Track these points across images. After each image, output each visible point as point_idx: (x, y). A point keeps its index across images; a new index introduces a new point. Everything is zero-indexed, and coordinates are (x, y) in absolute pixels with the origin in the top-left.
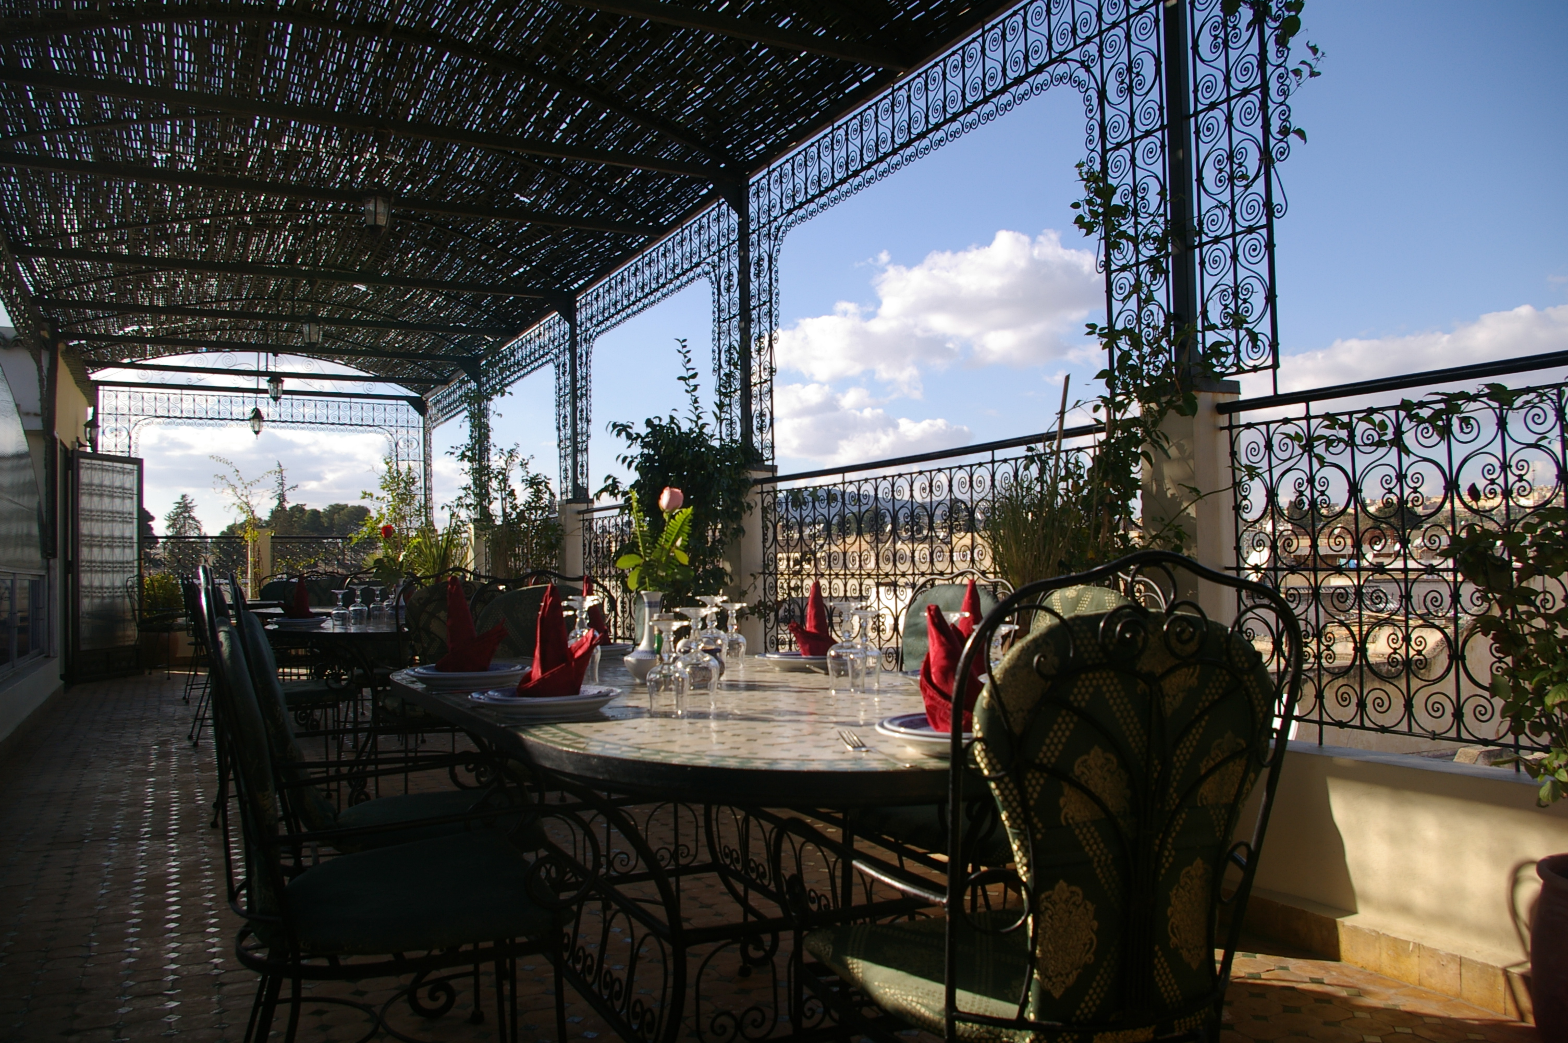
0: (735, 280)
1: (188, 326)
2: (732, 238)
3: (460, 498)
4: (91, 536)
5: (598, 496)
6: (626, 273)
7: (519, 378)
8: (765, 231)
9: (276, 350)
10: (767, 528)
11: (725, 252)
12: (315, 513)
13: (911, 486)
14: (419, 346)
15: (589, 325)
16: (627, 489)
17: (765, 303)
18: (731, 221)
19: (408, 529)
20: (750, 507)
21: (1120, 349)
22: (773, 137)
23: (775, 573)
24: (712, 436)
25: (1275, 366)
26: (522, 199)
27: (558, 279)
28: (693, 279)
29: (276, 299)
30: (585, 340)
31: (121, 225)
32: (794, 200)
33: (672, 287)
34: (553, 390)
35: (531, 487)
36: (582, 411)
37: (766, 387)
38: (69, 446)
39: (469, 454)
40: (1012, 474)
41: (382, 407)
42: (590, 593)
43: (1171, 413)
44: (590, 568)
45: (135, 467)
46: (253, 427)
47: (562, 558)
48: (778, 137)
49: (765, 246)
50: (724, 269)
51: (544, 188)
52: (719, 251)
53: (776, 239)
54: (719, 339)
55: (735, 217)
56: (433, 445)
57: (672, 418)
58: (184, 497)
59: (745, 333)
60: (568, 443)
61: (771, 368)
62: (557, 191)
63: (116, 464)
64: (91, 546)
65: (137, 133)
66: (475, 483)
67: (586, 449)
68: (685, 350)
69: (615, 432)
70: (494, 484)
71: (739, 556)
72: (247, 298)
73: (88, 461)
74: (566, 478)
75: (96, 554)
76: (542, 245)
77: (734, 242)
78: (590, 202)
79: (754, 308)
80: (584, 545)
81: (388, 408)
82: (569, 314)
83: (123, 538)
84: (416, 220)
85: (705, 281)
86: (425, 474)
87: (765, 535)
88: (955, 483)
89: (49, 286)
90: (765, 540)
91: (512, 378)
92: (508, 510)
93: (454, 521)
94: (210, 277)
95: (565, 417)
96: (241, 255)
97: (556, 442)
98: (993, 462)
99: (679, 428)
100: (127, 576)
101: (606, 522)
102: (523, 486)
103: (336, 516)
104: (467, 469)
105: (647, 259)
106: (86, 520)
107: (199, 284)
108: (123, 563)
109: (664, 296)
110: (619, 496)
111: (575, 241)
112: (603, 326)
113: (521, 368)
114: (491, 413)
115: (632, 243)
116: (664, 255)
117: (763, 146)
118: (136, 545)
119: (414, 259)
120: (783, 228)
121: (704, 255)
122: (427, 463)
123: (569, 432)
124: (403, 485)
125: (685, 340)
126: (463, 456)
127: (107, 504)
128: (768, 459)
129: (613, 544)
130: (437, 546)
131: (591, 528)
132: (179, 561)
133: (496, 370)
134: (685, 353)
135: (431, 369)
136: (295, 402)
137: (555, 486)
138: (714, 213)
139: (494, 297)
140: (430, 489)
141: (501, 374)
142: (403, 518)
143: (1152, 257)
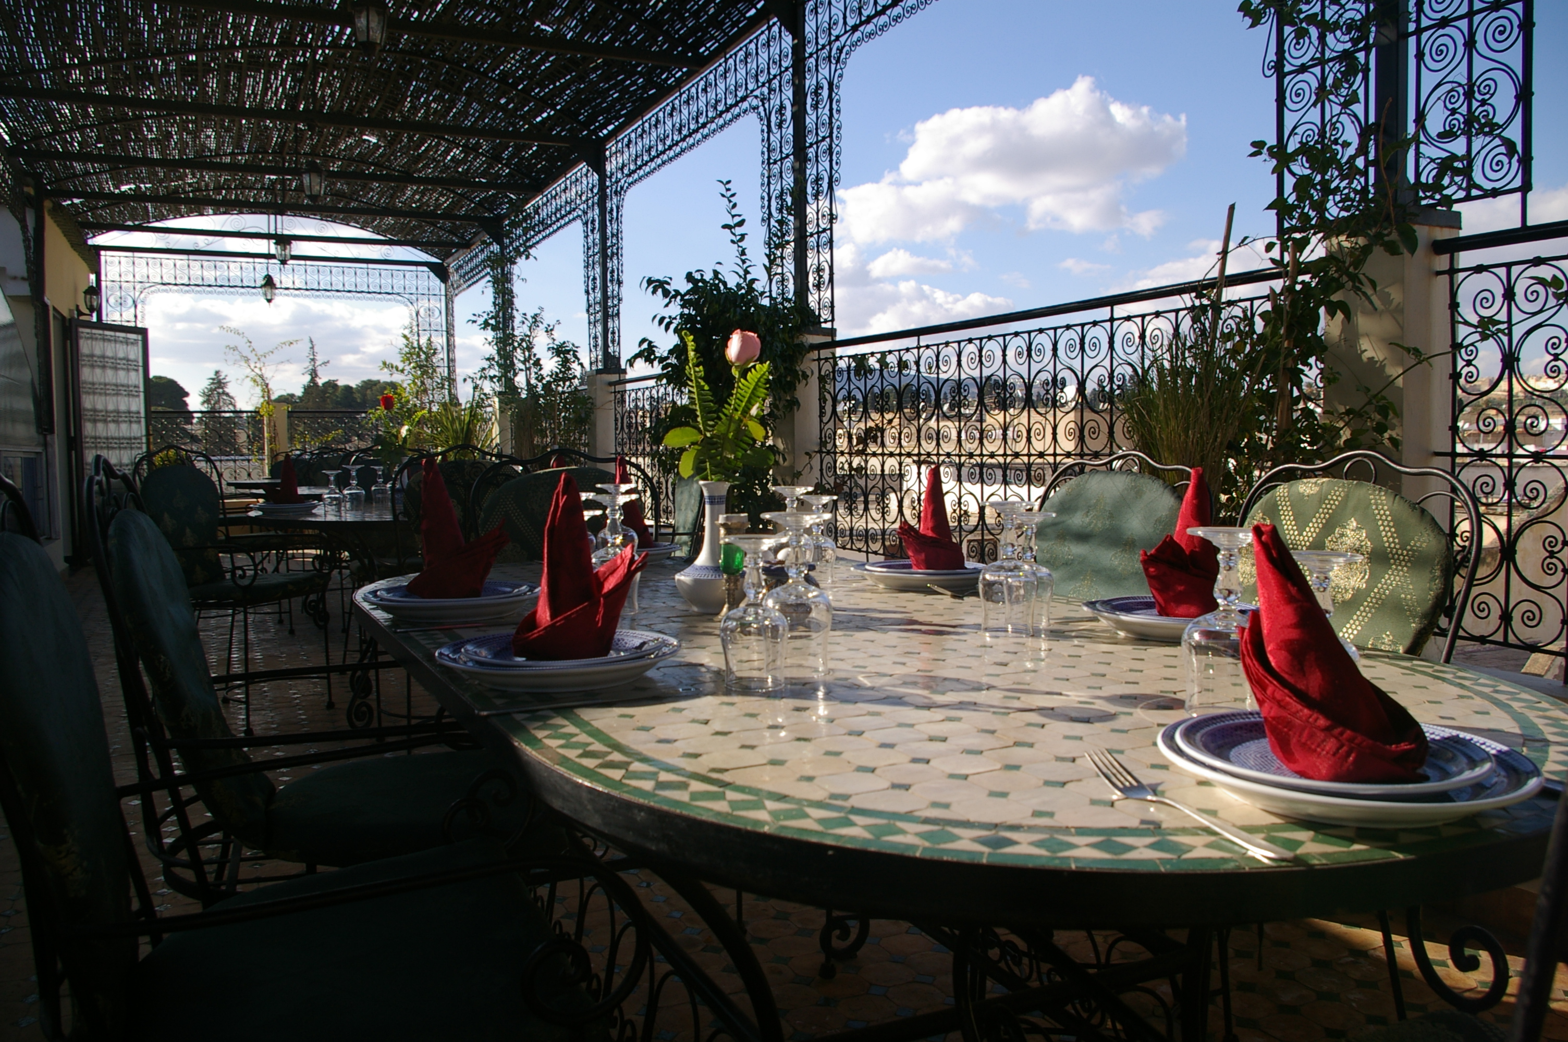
0: (788, 114)
1: (190, 185)
2: (785, 64)
3: (484, 369)
4: (95, 410)
5: (631, 362)
6: (661, 114)
7: (544, 238)
8: (824, 54)
9: (279, 210)
10: (825, 400)
11: (776, 82)
12: (348, 388)
13: (1004, 351)
14: (438, 206)
15: (619, 176)
16: (665, 354)
17: (824, 138)
18: (784, 45)
19: (431, 402)
20: (805, 376)
21: (1293, 174)
23: (833, 452)
24: (763, 293)
25: (1526, 188)
26: (543, 27)
27: (586, 125)
28: (739, 115)
29: (281, 153)
30: (616, 193)
31: (95, 61)
32: (860, 14)
33: (713, 126)
34: (581, 249)
35: (558, 356)
36: (613, 271)
37: (824, 237)
38: (66, 314)
39: (492, 322)
40: (1137, 334)
41: (401, 274)
42: (625, 479)
43: (1378, 251)
44: (622, 444)
45: (140, 337)
46: (265, 295)
47: (592, 433)
49: (824, 71)
50: (775, 102)
51: (569, 12)
52: (770, 81)
53: (838, 62)
54: (769, 183)
55: (788, 40)
56: (455, 314)
57: (716, 273)
58: (217, 373)
59: (800, 173)
60: (598, 308)
61: (831, 214)
62: (583, 17)
63: (118, 334)
64: (95, 421)
66: (499, 353)
67: (618, 314)
68: (729, 194)
69: (651, 289)
70: (519, 354)
71: (793, 433)
72: (249, 152)
73: (88, 330)
74: (596, 346)
75: (101, 429)
76: (567, 85)
77: (787, 69)
78: (621, 29)
79: (811, 145)
80: (616, 420)
81: (408, 274)
82: (598, 164)
83: (129, 412)
84: (426, 56)
85: (753, 116)
86: (448, 345)
87: (822, 408)
88: (1061, 346)
89: (26, 135)
90: (822, 414)
91: (537, 238)
92: (533, 381)
93: (477, 394)
94: (207, 127)
95: (594, 279)
96: (236, 101)
97: (585, 306)
98: (1112, 320)
99: (725, 284)
100: (135, 452)
101: (640, 394)
102: (550, 354)
103: (369, 392)
104: (490, 339)
105: (685, 96)
106: (89, 393)
107: (195, 135)
108: (130, 439)
109: (705, 137)
110: (656, 363)
111: (605, 78)
112: (636, 176)
113: (545, 227)
114: (515, 277)
115: (668, 78)
116: (705, 90)
118: (143, 420)
119: (427, 104)
120: (847, 48)
121: (751, 86)
122: (450, 333)
123: (599, 295)
124: (423, 356)
125: (729, 182)
126: (486, 324)
127: (110, 376)
128: (826, 321)
129: (648, 420)
130: (460, 421)
131: (623, 401)
132: (220, 437)
133: (519, 231)
134: (730, 197)
135: (452, 232)
136: (309, 269)
137: (585, 357)
138: (764, 37)
139: (516, 147)
140: (454, 361)
141: (525, 234)
142: (425, 391)
143: (1345, 51)
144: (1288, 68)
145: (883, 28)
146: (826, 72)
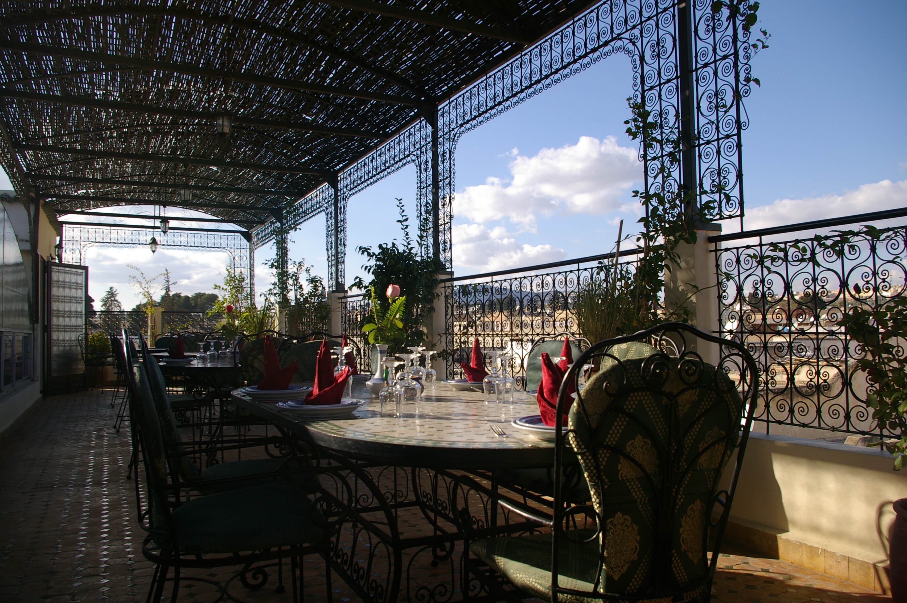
0: (430, 164)
1: (115, 190)
2: (428, 140)
3: (271, 290)
4: (58, 311)
5: (350, 288)
6: (367, 160)
7: (305, 220)
8: (447, 136)
9: (165, 204)
10: (448, 308)
11: (424, 149)
12: (187, 298)
13: (531, 284)
14: (247, 202)
15: (345, 190)
16: (367, 285)
17: (447, 178)
18: (428, 131)
19: (240, 307)
20: (438, 296)
21: (652, 205)
22: (452, 82)
23: (452, 334)
24: (416, 254)
25: (742, 215)
26: (307, 117)
27: (328, 164)
28: (406, 164)
29: (165, 175)
30: (343, 199)
31: (76, 132)
32: (464, 119)
33: (393, 168)
34: (324, 228)
35: (312, 283)
36: (341, 240)
37: (447, 226)
38: (46, 259)
39: (276, 264)
40: (589, 277)
41: (226, 237)
42: (346, 345)
43: (682, 242)
44: (345, 330)
45: (84, 271)
46: (152, 248)
47: (329, 324)
48: (455, 82)
49: (447, 145)
50: (423, 158)
51: (320, 111)
52: (421, 148)
53: (453, 141)
54: (420, 198)
55: (430, 128)
56: (255, 259)
57: (393, 244)
58: (111, 288)
59: (435, 195)
60: (333, 258)
61: (451, 215)
62: (327, 113)
63: (73, 270)
64: (58, 317)
65: (86, 79)
66: (279, 281)
67: (344, 262)
68: (401, 205)
69: (361, 252)
70: (290, 281)
71: (432, 324)
72: (148, 174)
73: (57, 268)
74: (332, 278)
75: (61, 321)
76: (318, 144)
77: (429, 142)
78: (346, 120)
79: (441, 181)
80: (342, 317)
81: (229, 237)
82: (334, 184)
83: (77, 312)
84: (246, 129)
85: (412, 165)
86: (251, 276)
87: (446, 311)
88: (556, 282)
89: (35, 167)
90: (446, 315)
91: (301, 221)
92: (298, 297)
93: (267, 303)
94: (127, 162)
95: (331, 243)
96: (145, 150)
97: (326, 258)
98: (579, 270)
99: (398, 250)
100: (79, 334)
101: (355, 303)
102: (307, 283)
103: (199, 300)
104: (274, 273)
105: (379, 152)
106: (55, 301)
107: (121, 166)
108: (76, 326)
109: (389, 173)
110: (363, 289)
111: (337, 142)
112: (354, 191)
113: (306, 215)
114: (288, 241)
115: (370, 143)
116: (389, 150)
117: (446, 87)
118: (84, 316)
119: (245, 152)
120: (457, 135)
121: (412, 150)
122: (252, 269)
123: (334, 252)
124: (237, 282)
125: (401, 200)
126: (272, 265)
127: (68, 292)
128: (448, 268)
129: (359, 316)
130: (257, 317)
131: (346, 307)
132: (108, 325)
133: (292, 216)
134: (401, 207)
135: (254, 215)
136: (176, 234)
137: (325, 283)
138: (418, 126)
139: (290, 174)
140: (253, 284)
141: (295, 218)
142: (238, 301)
143: (671, 152)
144: (648, 158)
145: (474, 126)
146: (448, 146)
